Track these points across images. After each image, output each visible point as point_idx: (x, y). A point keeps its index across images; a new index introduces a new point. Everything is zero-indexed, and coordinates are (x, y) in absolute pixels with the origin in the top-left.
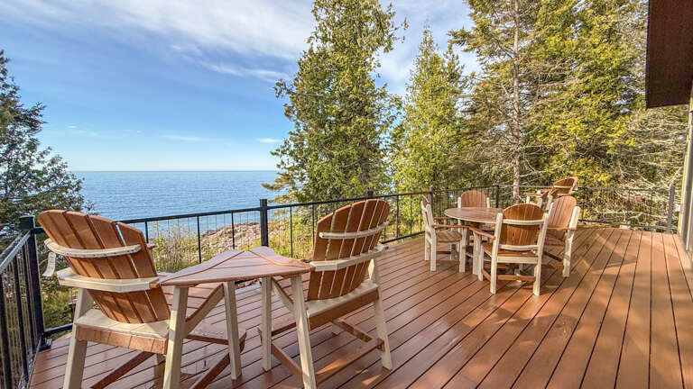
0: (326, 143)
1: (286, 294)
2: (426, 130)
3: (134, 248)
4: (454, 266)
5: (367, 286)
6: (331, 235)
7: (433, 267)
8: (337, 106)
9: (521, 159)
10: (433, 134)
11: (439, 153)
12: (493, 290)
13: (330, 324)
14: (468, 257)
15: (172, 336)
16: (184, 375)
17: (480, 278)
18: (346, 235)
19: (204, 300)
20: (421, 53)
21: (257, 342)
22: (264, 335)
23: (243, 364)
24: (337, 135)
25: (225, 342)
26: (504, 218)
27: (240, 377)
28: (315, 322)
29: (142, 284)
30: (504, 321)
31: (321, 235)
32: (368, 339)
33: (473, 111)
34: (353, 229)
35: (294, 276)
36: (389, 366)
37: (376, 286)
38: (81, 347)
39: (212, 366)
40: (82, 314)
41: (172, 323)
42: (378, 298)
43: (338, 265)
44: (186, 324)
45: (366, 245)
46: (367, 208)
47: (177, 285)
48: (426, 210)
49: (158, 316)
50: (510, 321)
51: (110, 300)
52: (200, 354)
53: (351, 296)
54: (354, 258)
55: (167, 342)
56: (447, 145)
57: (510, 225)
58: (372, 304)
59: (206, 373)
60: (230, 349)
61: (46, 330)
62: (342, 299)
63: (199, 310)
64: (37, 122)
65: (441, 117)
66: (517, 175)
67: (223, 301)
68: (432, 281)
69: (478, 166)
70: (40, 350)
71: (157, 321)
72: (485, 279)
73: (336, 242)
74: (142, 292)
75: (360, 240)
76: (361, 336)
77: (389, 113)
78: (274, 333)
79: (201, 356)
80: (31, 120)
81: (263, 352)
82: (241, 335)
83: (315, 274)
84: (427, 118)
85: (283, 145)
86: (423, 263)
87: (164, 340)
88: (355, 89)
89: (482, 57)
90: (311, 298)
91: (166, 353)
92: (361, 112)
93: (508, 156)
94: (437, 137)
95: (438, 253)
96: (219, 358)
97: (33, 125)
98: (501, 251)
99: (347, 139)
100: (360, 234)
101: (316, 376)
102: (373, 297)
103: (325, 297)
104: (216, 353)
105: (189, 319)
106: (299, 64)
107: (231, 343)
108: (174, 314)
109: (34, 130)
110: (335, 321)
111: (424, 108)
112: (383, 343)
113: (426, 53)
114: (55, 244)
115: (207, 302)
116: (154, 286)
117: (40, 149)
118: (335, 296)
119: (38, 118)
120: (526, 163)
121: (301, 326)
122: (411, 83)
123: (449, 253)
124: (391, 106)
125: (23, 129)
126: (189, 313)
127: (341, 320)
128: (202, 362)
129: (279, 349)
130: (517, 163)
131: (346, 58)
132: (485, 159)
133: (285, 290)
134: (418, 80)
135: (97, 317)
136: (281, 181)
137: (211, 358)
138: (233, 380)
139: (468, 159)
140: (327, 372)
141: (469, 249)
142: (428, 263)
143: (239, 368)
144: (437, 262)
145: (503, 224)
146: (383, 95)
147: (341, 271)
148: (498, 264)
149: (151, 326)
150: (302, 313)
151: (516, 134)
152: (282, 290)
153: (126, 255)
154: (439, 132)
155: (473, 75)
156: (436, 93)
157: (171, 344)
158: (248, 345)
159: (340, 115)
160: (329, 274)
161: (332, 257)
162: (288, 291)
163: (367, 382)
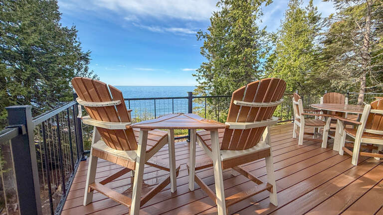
0: (225, 66)
1: (206, 145)
2: (289, 59)
3: (118, 102)
4: (318, 143)
5: (261, 146)
6: (243, 103)
7: (300, 142)
8: (233, 43)
9: (367, 76)
10: (295, 60)
11: (298, 73)
12: (354, 162)
13: (231, 169)
14: (329, 138)
15: (138, 160)
16: (146, 185)
17: (341, 153)
18: (253, 104)
19: (157, 142)
20: (289, 8)
21: (186, 173)
22: (191, 169)
23: (178, 184)
24: (232, 61)
25: (168, 170)
26: (372, 108)
27: (176, 192)
28: (226, 164)
29: (122, 126)
30: (370, 187)
31: (235, 102)
32: (259, 183)
33: (329, 42)
34: (259, 100)
35: (213, 130)
36: (275, 203)
37: (268, 146)
38: (95, 160)
39: (160, 182)
40: (95, 142)
41: (138, 152)
42: (270, 155)
43: (246, 126)
44: (147, 154)
45: (266, 113)
46: (272, 83)
47: (142, 128)
48: (297, 103)
49: (131, 147)
50: (375, 187)
51: (106, 134)
52: (154, 175)
53: (251, 151)
54: (258, 123)
55: (135, 163)
56: (304, 68)
57: (376, 114)
58: (264, 158)
59: (157, 186)
60: (171, 174)
61: (85, 151)
62: (245, 152)
63: (154, 147)
64: (88, 59)
65: (301, 50)
66: (363, 87)
67: (167, 145)
68: (300, 151)
69: (328, 81)
70: (81, 161)
71: (131, 150)
72: (345, 154)
73: (246, 108)
74: (122, 130)
75: (263, 109)
76: (255, 180)
77: (267, 45)
78: (196, 169)
79: (155, 176)
80: (85, 58)
81: (191, 179)
82: (177, 167)
83: (228, 130)
84: (290, 50)
85: (200, 68)
86: (292, 140)
87: (134, 161)
88: (245, 31)
89: (339, 4)
90: (223, 148)
91: (135, 169)
92: (248, 46)
93: (356, 73)
94: (297, 63)
95: (305, 133)
96: (164, 178)
97: (87, 61)
98: (365, 134)
99: (237, 63)
100: (263, 104)
101: (226, 200)
102: (266, 154)
103: (233, 148)
104: (163, 175)
105: (147, 152)
106: (211, 20)
107: (171, 170)
108: (139, 147)
109: (87, 63)
110: (235, 168)
111: (289, 44)
112: (272, 186)
113: (293, 8)
114: (80, 100)
115: (158, 143)
116: (128, 127)
117: (89, 71)
118: (240, 149)
119: (89, 58)
120: (372, 78)
121: (217, 166)
122: (281, 29)
123: (313, 134)
124: (269, 41)
125: (82, 62)
126: (148, 148)
127: (240, 166)
128: (155, 179)
129: (200, 180)
130: (364, 78)
131: (240, 12)
132: (336, 77)
133: (205, 141)
134: (286, 26)
135: (102, 145)
136: (197, 91)
137: (160, 178)
138: (172, 193)
139: (322, 75)
140: (233, 199)
141: (332, 133)
142: (296, 140)
143: (175, 186)
144: (304, 139)
145: (370, 113)
146: (263, 34)
147: (247, 131)
148: (361, 143)
149: (127, 153)
150: (218, 158)
151: (365, 57)
152: (203, 141)
153: (113, 106)
154: (300, 59)
155: (331, 16)
156: (299, 33)
157: (138, 165)
158: (181, 174)
159: (234, 48)
160: (238, 131)
161: (242, 120)
162: (207, 143)
163: (259, 212)
